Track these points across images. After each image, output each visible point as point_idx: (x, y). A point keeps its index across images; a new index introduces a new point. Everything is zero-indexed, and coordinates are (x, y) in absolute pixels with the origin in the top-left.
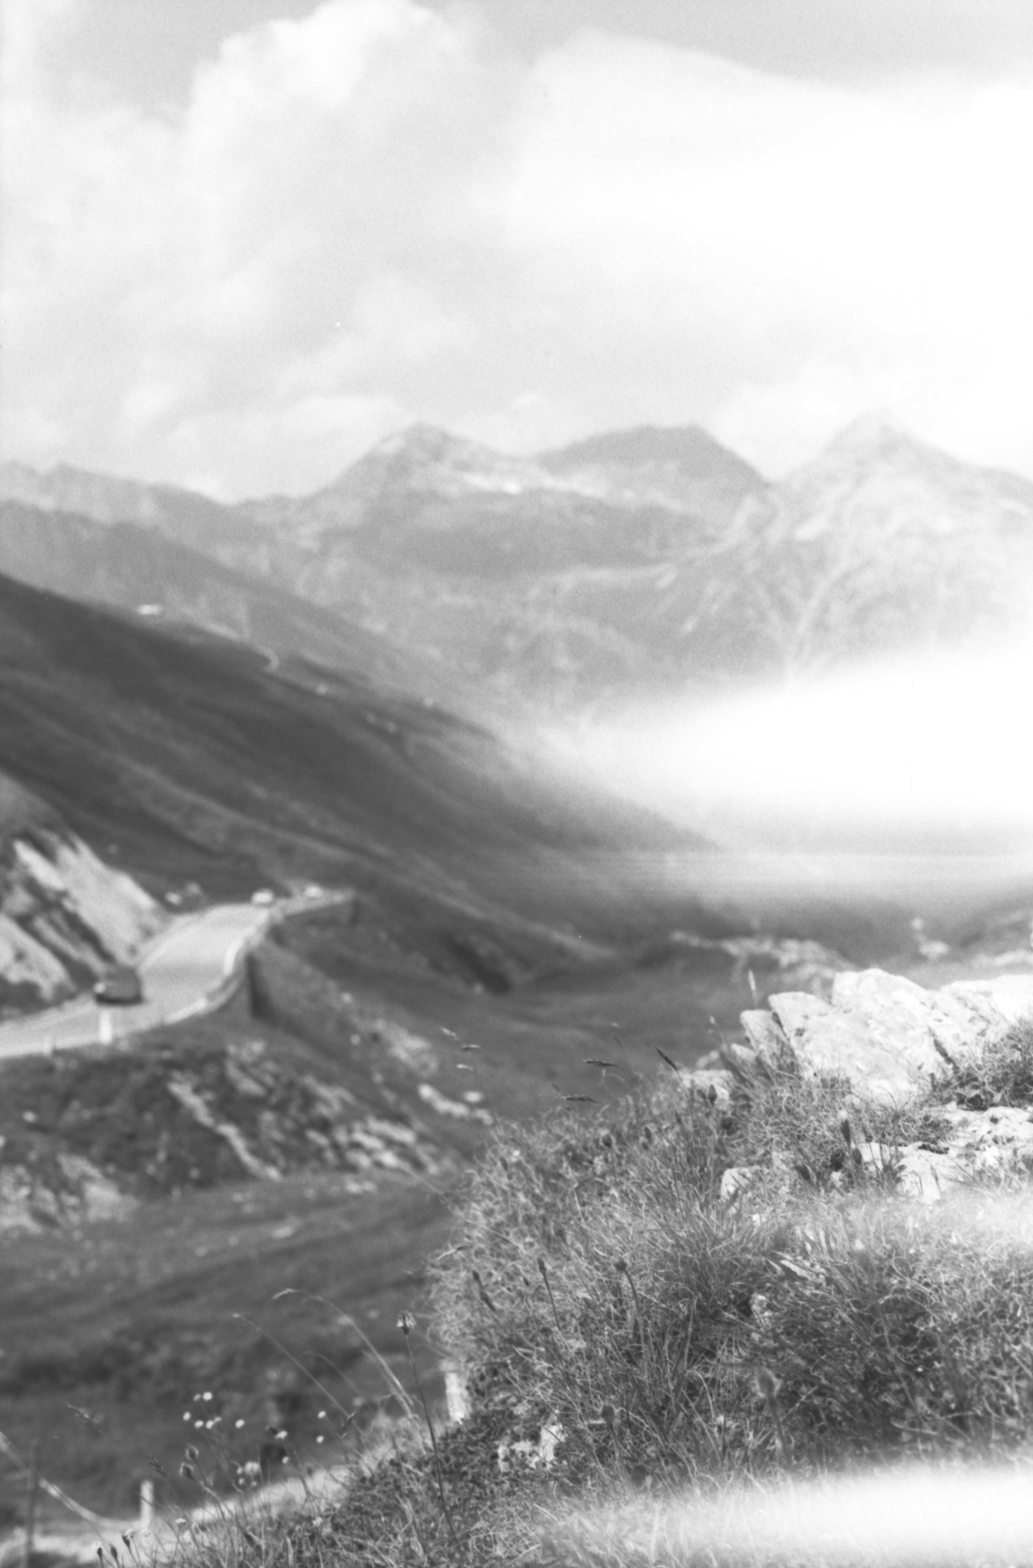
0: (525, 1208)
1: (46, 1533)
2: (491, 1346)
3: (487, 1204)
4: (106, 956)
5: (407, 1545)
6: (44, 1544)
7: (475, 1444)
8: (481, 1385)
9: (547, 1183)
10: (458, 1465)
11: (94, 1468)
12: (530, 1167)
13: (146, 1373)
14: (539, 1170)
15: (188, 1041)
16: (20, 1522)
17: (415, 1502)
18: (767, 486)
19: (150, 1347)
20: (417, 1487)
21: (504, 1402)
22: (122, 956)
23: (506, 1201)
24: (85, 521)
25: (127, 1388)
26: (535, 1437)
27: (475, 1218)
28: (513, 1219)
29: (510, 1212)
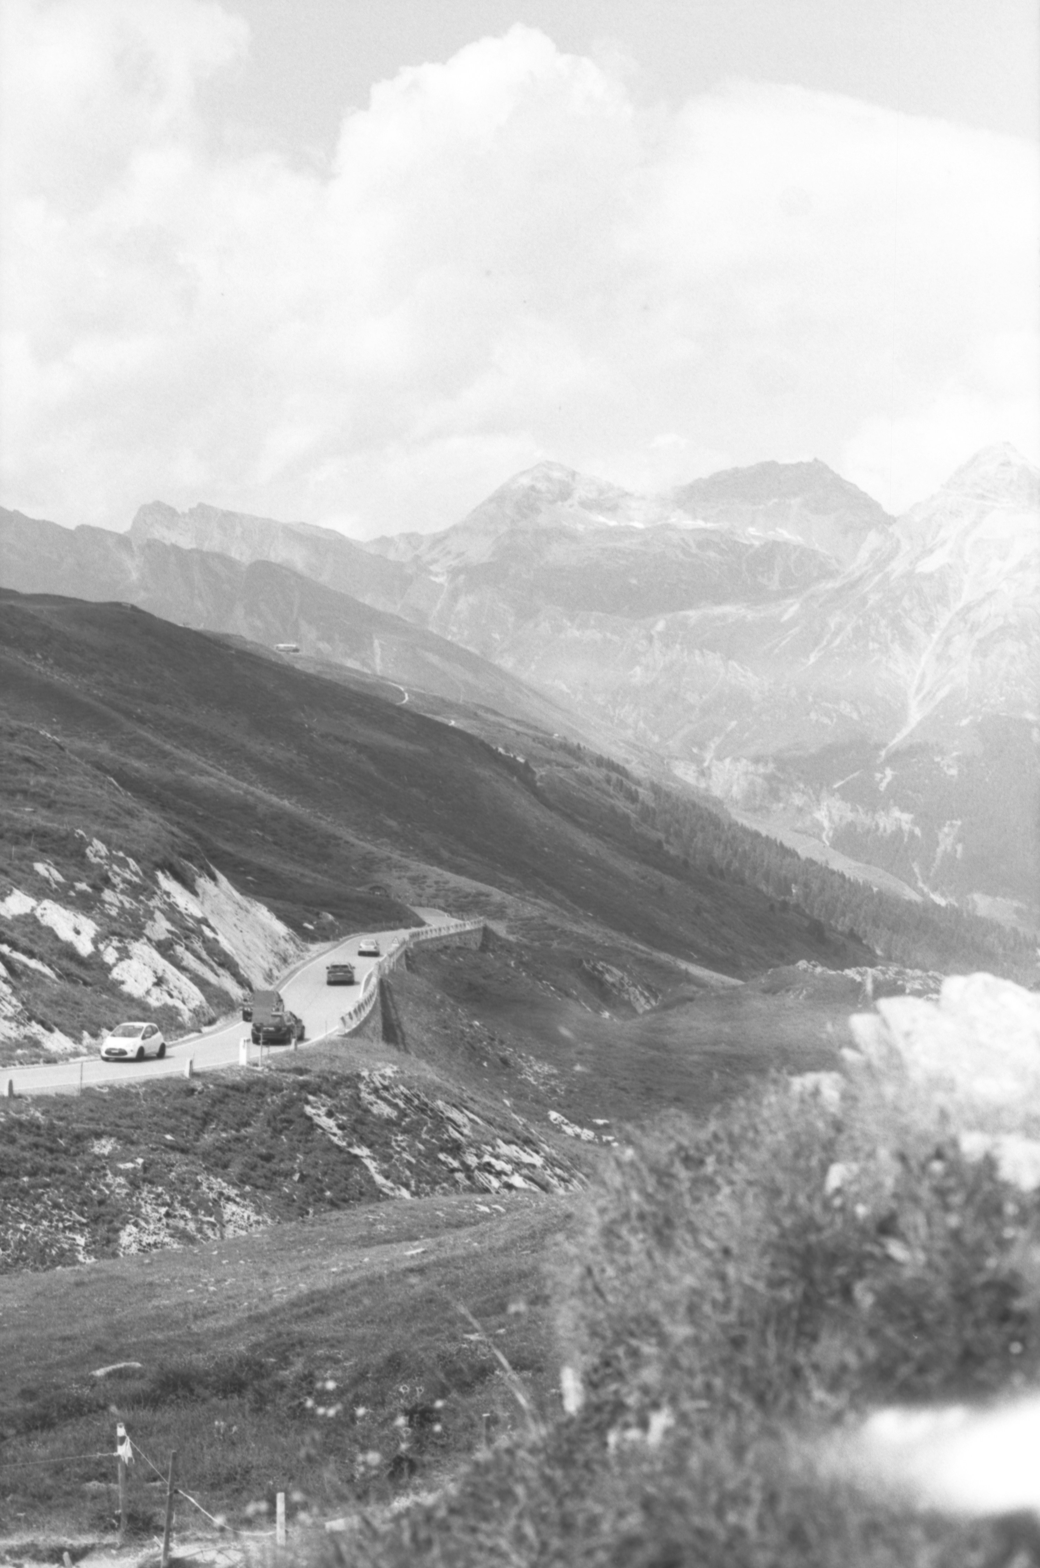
0: (638, 1205)
1: (183, 1541)
2: (603, 1338)
3: (601, 1202)
4: (244, 983)
5: (518, 1528)
6: (180, 1551)
7: (586, 1432)
8: (595, 1378)
9: (660, 1182)
10: (571, 1452)
11: (230, 1479)
12: (643, 1167)
13: (281, 1386)
14: (653, 1170)
15: (323, 1065)
16: (158, 1530)
17: (528, 1488)
18: (891, 520)
19: (285, 1362)
20: (530, 1473)
21: (616, 1392)
22: (259, 983)
23: (619, 1199)
24: (224, 559)
25: (261, 1400)
26: (644, 1425)
27: (590, 1215)
28: (626, 1216)
29: (623, 1210)
